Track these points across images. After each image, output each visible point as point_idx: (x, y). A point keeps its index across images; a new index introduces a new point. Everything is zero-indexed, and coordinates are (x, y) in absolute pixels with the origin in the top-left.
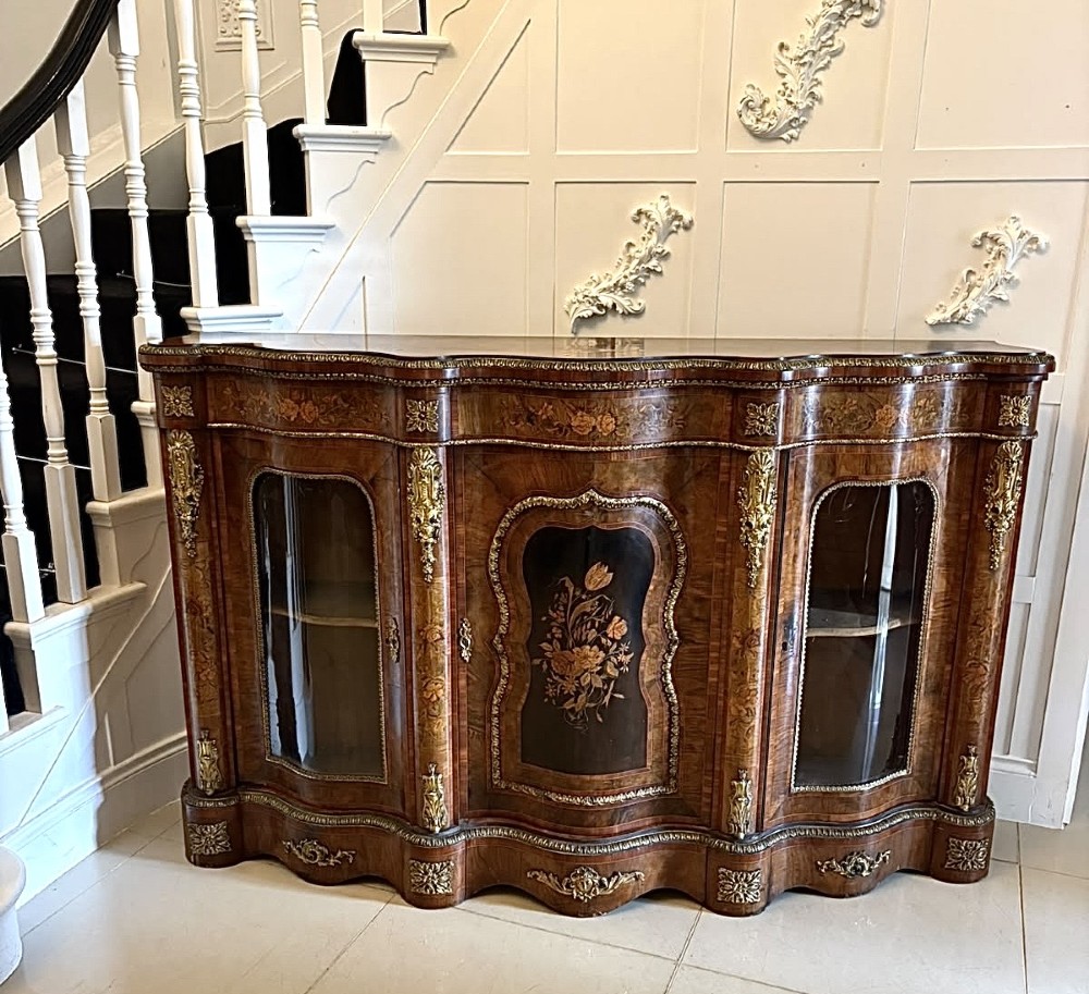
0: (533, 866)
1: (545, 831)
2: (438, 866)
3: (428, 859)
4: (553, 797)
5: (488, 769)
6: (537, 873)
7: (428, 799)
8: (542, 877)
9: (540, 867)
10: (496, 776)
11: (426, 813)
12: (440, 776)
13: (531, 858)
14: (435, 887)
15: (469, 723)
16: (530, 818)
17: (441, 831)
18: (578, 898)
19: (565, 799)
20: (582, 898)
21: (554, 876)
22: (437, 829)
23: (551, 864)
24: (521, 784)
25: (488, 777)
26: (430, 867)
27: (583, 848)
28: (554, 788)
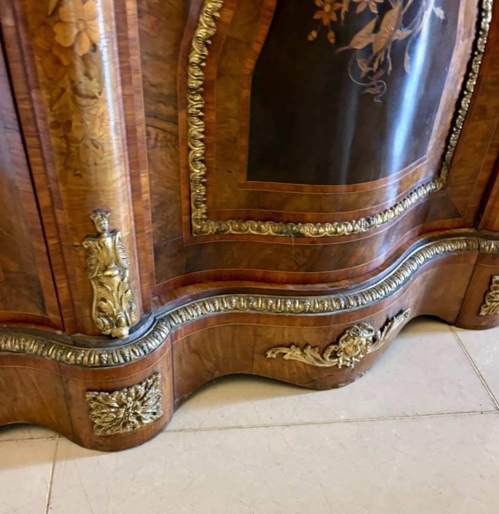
0: (277, 341)
1: (290, 287)
2: (142, 389)
3: (118, 384)
4: (308, 230)
5: (185, 204)
6: (284, 350)
7: (102, 285)
8: (292, 354)
9: (287, 340)
10: (199, 212)
11: (100, 309)
12: (119, 235)
13: (273, 332)
14: (139, 419)
15: (147, 115)
16: (260, 273)
17: (130, 332)
18: (345, 367)
19: (327, 230)
20: (348, 364)
21: (313, 347)
22: (125, 331)
23: (309, 334)
24: (246, 219)
25: (185, 219)
26: (129, 395)
27: (356, 298)
28: (309, 215)
